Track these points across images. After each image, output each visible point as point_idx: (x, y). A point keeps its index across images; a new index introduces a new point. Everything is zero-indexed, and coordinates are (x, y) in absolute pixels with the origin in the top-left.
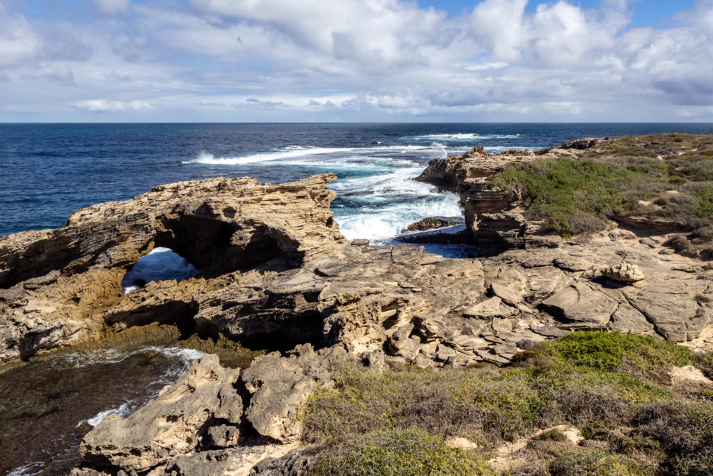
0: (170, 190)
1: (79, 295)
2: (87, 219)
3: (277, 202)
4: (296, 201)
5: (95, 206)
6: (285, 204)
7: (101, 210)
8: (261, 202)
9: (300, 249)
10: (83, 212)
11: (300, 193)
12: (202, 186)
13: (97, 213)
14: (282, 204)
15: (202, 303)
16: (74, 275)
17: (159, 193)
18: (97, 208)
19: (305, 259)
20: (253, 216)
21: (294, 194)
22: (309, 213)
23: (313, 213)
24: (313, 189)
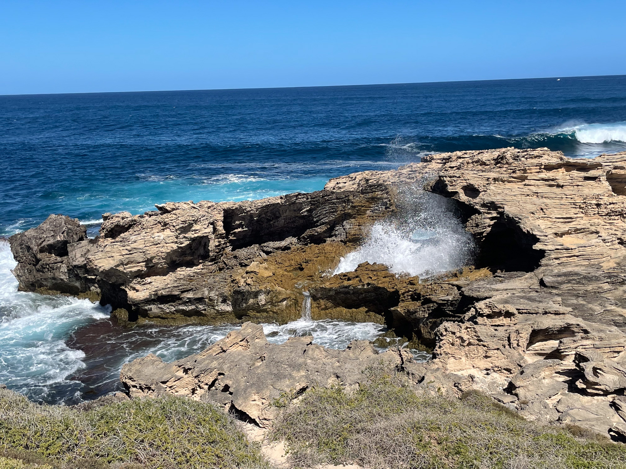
0: (439, 161)
1: (304, 265)
2: (340, 188)
3: (553, 183)
4: (580, 184)
5: (352, 175)
6: (562, 186)
7: (357, 179)
8: (527, 182)
9: (538, 246)
10: (338, 181)
11: (592, 173)
12: (476, 159)
13: (351, 182)
14: (558, 186)
15: (403, 294)
16: (309, 245)
17: (425, 164)
18: (354, 177)
19: (543, 261)
20: (497, 199)
21: (583, 174)
22: (594, 202)
23: (602, 202)
24: (615, 168)
